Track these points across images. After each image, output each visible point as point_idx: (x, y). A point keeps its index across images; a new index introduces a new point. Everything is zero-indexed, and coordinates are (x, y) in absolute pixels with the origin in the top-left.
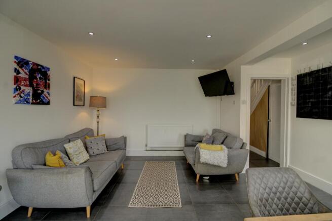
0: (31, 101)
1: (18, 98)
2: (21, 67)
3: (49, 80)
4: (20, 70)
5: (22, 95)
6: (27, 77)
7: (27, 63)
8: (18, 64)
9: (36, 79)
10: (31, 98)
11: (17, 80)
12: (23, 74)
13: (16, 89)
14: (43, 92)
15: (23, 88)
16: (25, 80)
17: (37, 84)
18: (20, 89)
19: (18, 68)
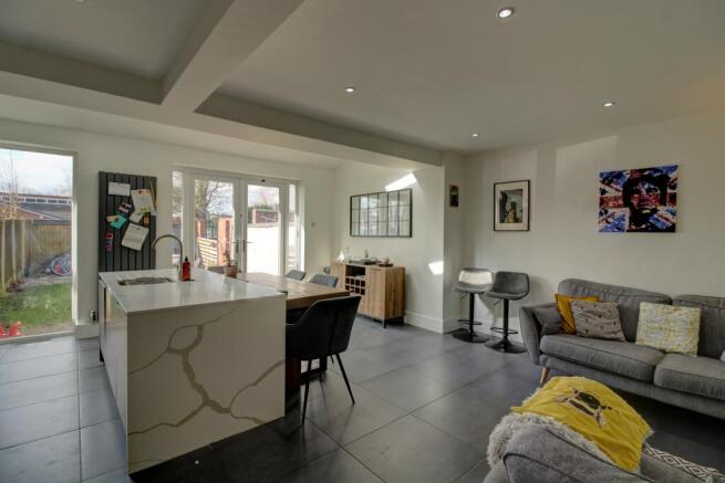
0: (627, 227)
1: (604, 224)
2: (608, 184)
3: (674, 187)
4: (607, 188)
5: (610, 220)
6: (620, 194)
7: (619, 175)
8: (603, 182)
9: (639, 192)
10: (626, 224)
11: (602, 202)
12: (611, 192)
13: (601, 214)
14: (655, 211)
15: (610, 211)
16: (616, 199)
17: (641, 200)
18: (606, 212)
19: (603, 186)
